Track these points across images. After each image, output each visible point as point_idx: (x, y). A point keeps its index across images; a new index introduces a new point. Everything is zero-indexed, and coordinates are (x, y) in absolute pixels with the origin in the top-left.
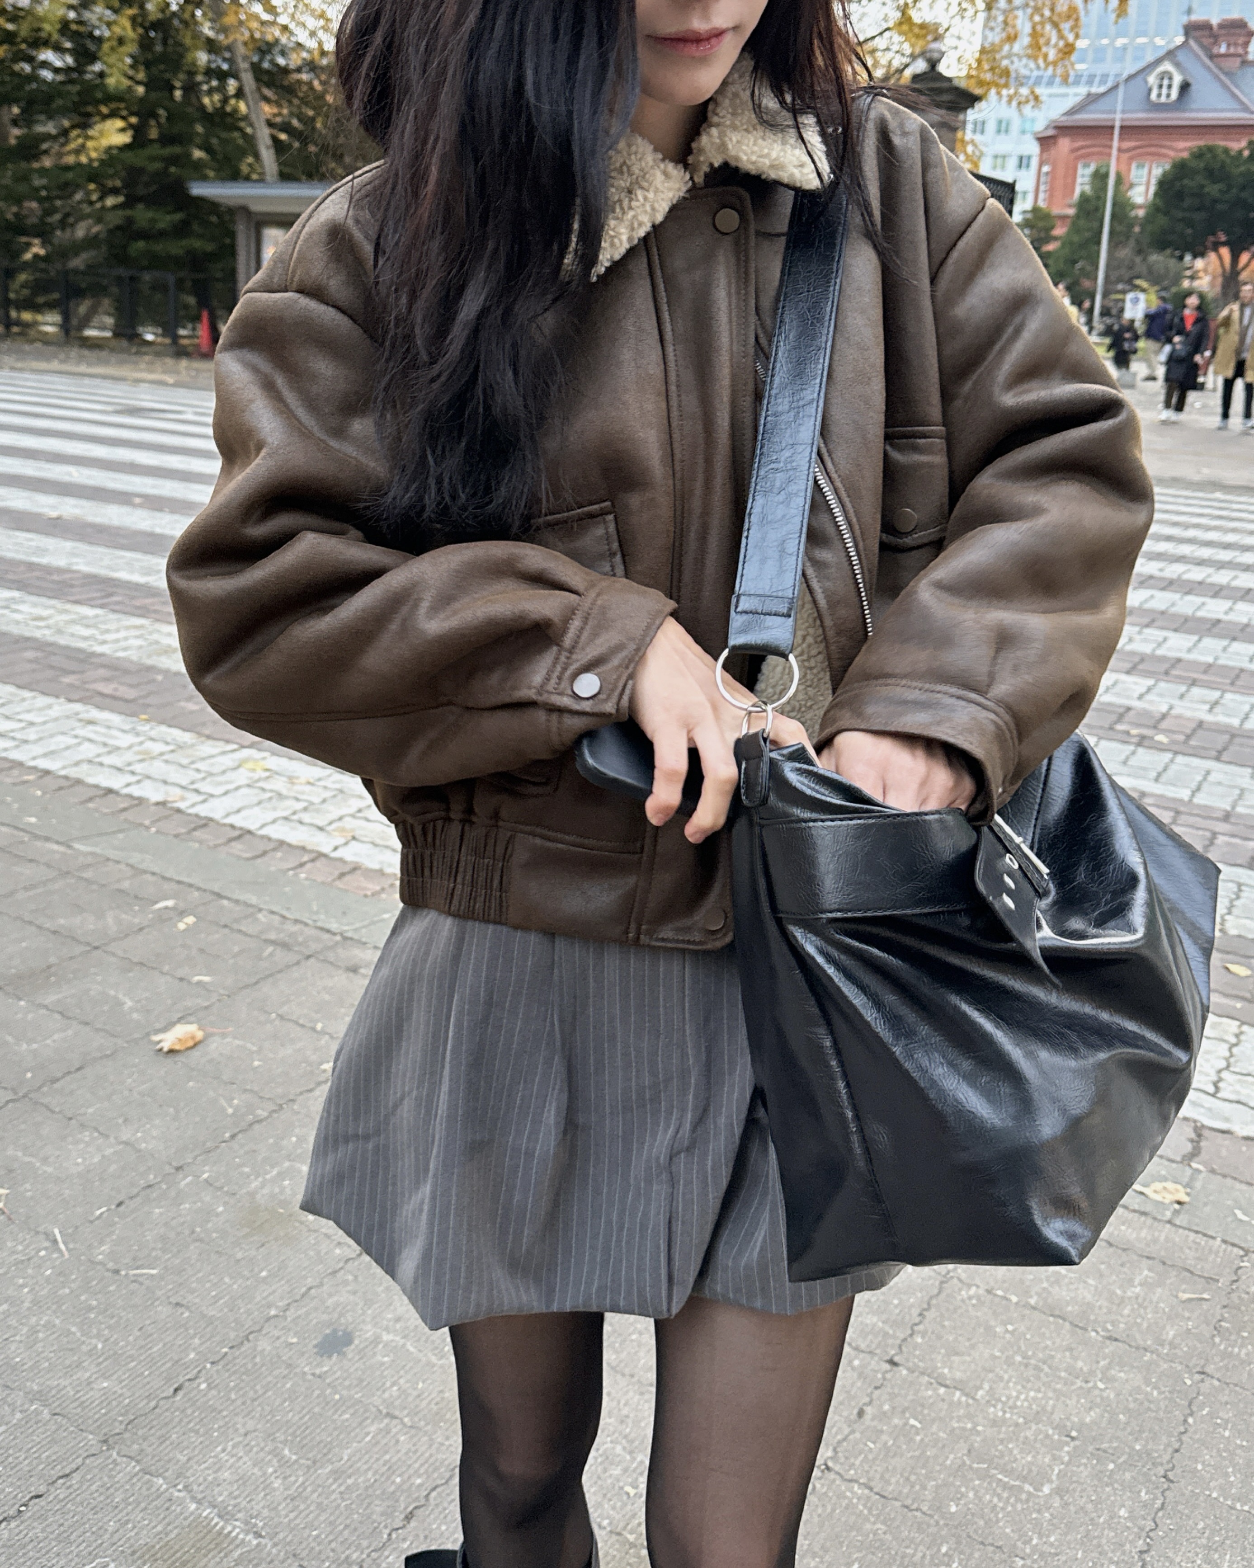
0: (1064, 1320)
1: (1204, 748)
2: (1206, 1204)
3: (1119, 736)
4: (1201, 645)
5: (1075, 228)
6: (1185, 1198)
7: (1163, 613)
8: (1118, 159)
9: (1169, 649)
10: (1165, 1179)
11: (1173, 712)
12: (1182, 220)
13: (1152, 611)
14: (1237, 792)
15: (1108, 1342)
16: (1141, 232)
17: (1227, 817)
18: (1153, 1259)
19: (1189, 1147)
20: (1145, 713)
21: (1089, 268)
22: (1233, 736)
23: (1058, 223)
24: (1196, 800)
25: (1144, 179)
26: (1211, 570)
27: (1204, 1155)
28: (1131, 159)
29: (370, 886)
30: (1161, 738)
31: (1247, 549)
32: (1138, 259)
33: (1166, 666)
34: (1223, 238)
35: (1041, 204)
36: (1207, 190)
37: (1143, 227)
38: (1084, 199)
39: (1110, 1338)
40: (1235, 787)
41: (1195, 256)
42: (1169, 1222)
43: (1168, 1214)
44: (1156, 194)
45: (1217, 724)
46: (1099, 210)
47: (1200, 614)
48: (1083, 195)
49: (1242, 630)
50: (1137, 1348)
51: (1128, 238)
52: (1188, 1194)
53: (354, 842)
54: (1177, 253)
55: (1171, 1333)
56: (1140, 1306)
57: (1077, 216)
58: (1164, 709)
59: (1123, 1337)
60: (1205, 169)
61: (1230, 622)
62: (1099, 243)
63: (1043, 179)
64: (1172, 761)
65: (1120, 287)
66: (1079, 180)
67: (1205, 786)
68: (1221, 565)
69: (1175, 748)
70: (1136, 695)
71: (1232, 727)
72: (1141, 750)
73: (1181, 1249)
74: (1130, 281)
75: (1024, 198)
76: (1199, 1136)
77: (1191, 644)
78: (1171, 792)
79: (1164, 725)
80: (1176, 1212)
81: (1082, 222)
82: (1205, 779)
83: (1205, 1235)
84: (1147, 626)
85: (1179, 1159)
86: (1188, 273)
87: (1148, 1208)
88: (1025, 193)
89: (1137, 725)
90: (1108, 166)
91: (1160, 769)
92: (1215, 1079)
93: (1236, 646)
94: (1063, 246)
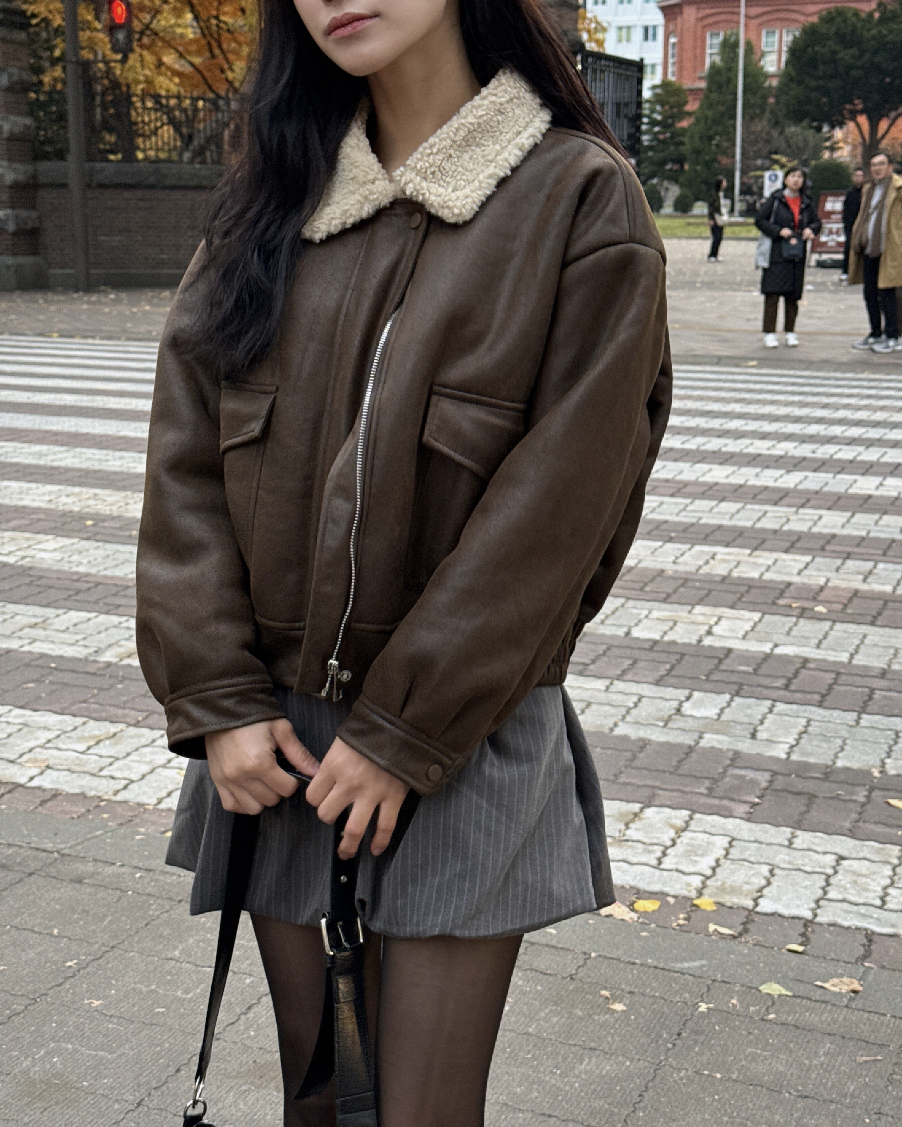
0: (762, 1087)
1: (859, 614)
2: (876, 991)
3: (782, 610)
4: (853, 520)
5: (708, 103)
6: (859, 988)
7: (817, 492)
8: (746, 26)
9: (825, 526)
10: (842, 976)
11: (830, 584)
12: (817, 89)
13: (806, 492)
14: (892, 651)
15: (799, 1100)
16: (777, 102)
17: (883, 674)
18: (834, 1035)
19: (862, 951)
20: (805, 588)
21: (725, 144)
22: (886, 602)
23: (690, 98)
24: (855, 662)
25: (776, 48)
26: (861, 449)
27: (875, 956)
28: (761, 25)
29: (75, 809)
30: (820, 609)
31: (895, 425)
32: (775, 133)
33: (822, 542)
34: (860, 107)
35: (671, 78)
36: (841, 55)
37: (777, 97)
38: (715, 70)
39: (801, 1096)
40: (891, 647)
41: (833, 127)
42: (847, 1006)
43: (845, 1001)
44: (787, 63)
45: (872, 592)
46: (731, 82)
47: (851, 491)
48: (713, 66)
49: (893, 504)
50: (824, 1101)
51: (763, 111)
52: (861, 985)
53: (49, 771)
54: (815, 124)
55: (852, 1088)
56: (825, 1070)
57: (709, 89)
58: (822, 581)
59: (813, 1095)
60: (837, 33)
61: (881, 497)
62: (734, 117)
63: (670, 51)
64: (831, 628)
65: (759, 162)
66: (708, 51)
67: (862, 648)
68: (870, 443)
69: (833, 616)
70: (795, 571)
71: (884, 593)
72: (802, 621)
73: (857, 1025)
74: (768, 157)
75: (653, 72)
76: (870, 941)
77: (844, 520)
78: (832, 656)
79: (822, 596)
80: (852, 999)
81: (714, 96)
82: (862, 642)
83: (876, 1013)
84: (803, 506)
85: (854, 961)
86: (828, 144)
87: (827, 998)
88: (653, 66)
89: (797, 599)
90: (737, 35)
91: (821, 637)
92: (881, 894)
93: (887, 519)
94: (698, 120)
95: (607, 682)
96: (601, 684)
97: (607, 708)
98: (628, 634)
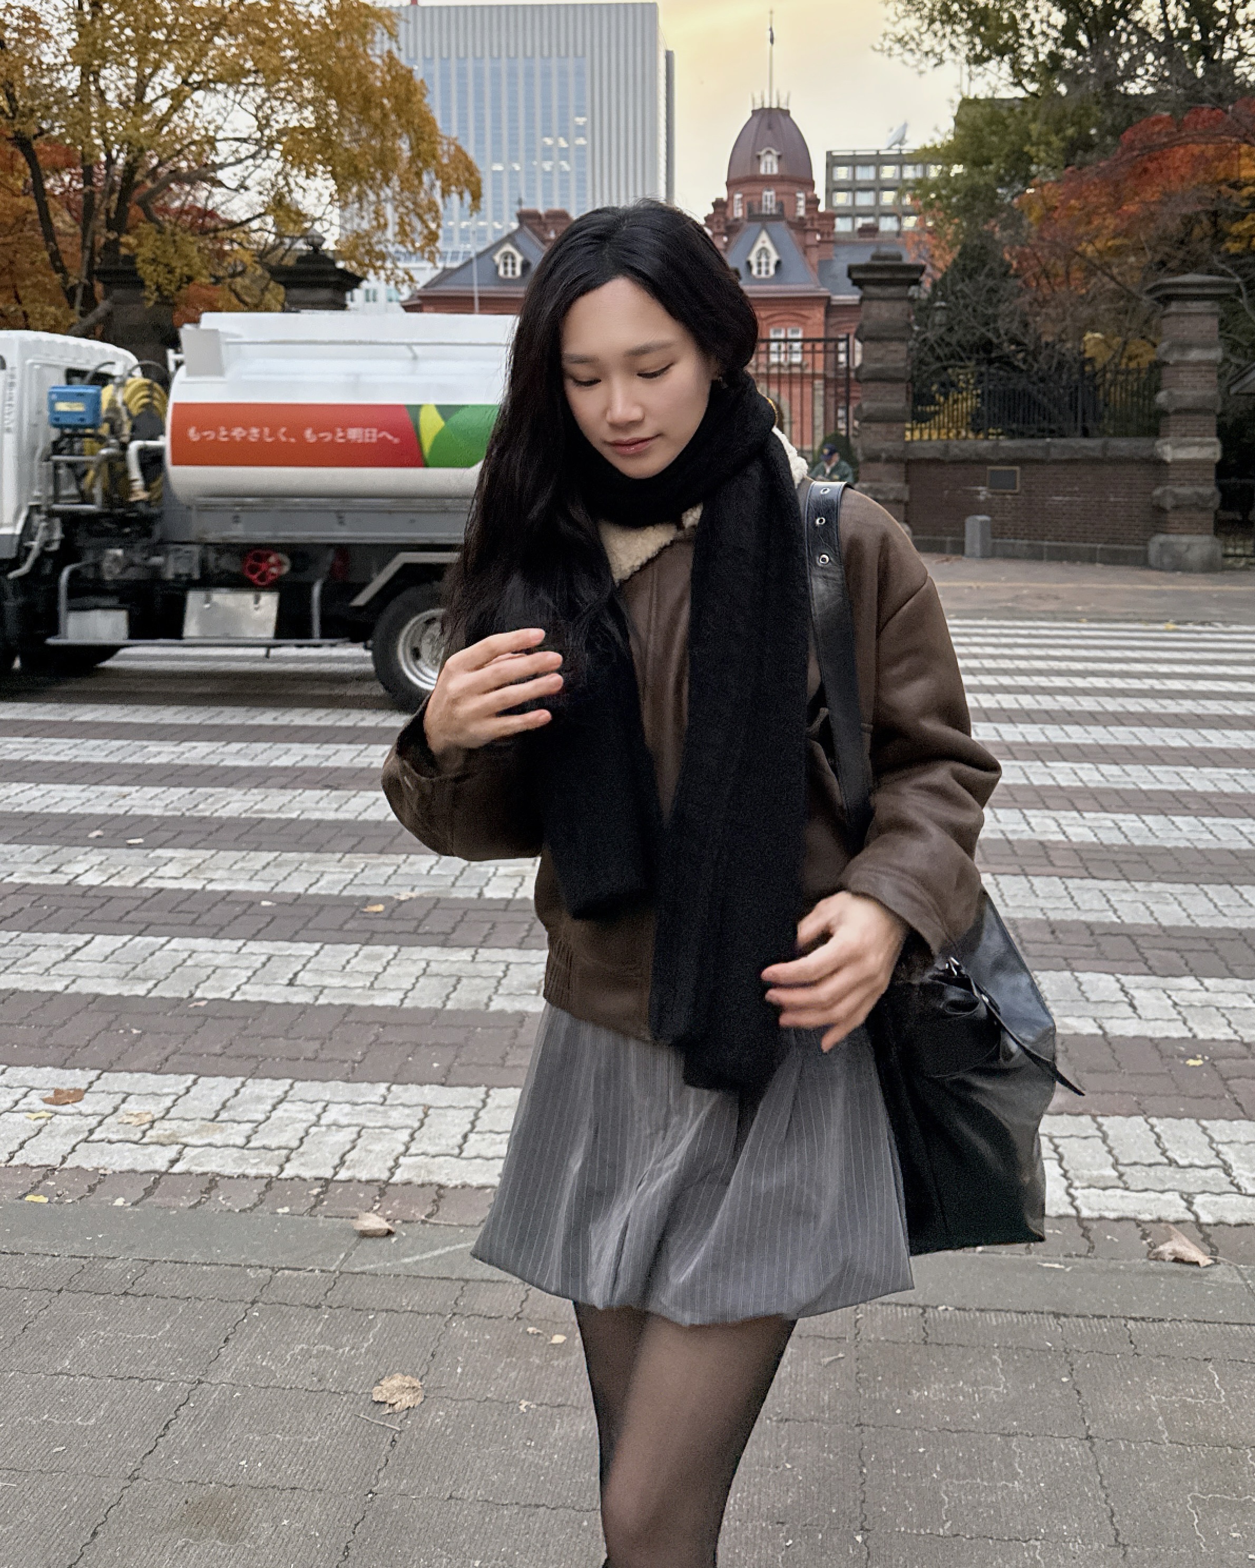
15: (782, 1425)
39: (782, 1420)
50: (806, 1421)
55: (826, 1398)
95: (471, 951)
96: (466, 954)
97: (478, 981)
98: (480, 894)
